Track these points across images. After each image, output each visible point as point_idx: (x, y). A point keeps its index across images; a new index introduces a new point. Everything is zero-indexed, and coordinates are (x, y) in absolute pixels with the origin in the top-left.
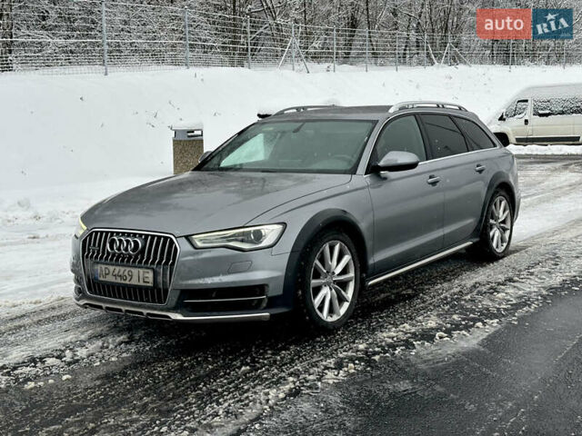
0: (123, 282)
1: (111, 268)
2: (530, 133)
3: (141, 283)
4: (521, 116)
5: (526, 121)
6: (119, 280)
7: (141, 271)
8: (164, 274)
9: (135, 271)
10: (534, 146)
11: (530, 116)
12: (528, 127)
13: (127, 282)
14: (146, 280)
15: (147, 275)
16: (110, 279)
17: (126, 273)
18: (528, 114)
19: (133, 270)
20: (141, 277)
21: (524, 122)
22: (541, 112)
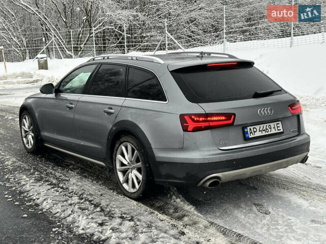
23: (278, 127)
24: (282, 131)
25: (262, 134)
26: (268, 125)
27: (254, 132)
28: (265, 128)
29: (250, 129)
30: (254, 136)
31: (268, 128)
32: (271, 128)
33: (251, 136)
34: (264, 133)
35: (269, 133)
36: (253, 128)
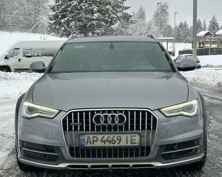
0: (112, 145)
1: (100, 137)
2: (22, 66)
3: (129, 144)
4: (16, 57)
5: (20, 60)
6: (107, 144)
7: (129, 136)
8: (148, 136)
9: (123, 137)
10: (25, 73)
11: (21, 57)
12: (21, 63)
13: (116, 145)
14: (133, 141)
15: (133, 138)
16: (99, 144)
17: (115, 139)
18: (20, 56)
19: (121, 135)
20: (129, 140)
21: (18, 60)
22: (27, 55)
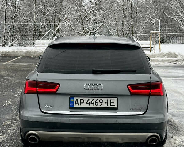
23: (111, 103)
24: (116, 106)
25: (89, 106)
26: (99, 99)
27: (81, 103)
28: (94, 101)
29: (77, 100)
30: (79, 106)
31: (98, 101)
32: (102, 102)
33: (77, 106)
34: (92, 106)
35: (99, 106)
36: (81, 100)
